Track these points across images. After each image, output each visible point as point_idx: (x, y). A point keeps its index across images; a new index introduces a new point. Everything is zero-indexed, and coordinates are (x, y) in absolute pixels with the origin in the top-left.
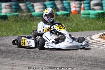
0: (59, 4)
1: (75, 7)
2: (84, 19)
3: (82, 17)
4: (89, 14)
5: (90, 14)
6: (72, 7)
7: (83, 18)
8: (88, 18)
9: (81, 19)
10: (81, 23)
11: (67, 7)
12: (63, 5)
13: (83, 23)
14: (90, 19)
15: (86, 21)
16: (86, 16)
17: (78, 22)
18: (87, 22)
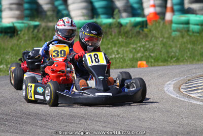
1: (154, 6)
2: (177, 33)
3: (173, 29)
4: (187, 23)
5: (191, 22)
6: (145, 5)
7: (174, 31)
8: (185, 31)
9: (171, 33)
10: (173, 41)
11: (136, 6)
12: (128, 2)
13: (175, 41)
14: (191, 33)
15: (183, 37)
16: (181, 26)
17: (165, 40)
18: (185, 40)
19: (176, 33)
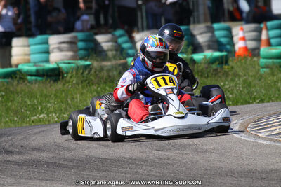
0: (201, 34)
1: (244, 39)
3: (261, 64)
4: (279, 57)
6: (235, 39)
7: (263, 68)
8: (277, 67)
9: (259, 70)
10: (260, 80)
11: (223, 40)
12: (213, 36)
13: (263, 80)
15: (273, 74)
16: (271, 60)
17: (250, 79)
18: (275, 78)
19: (264, 70)
